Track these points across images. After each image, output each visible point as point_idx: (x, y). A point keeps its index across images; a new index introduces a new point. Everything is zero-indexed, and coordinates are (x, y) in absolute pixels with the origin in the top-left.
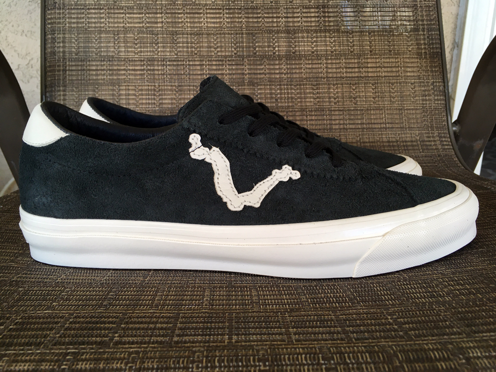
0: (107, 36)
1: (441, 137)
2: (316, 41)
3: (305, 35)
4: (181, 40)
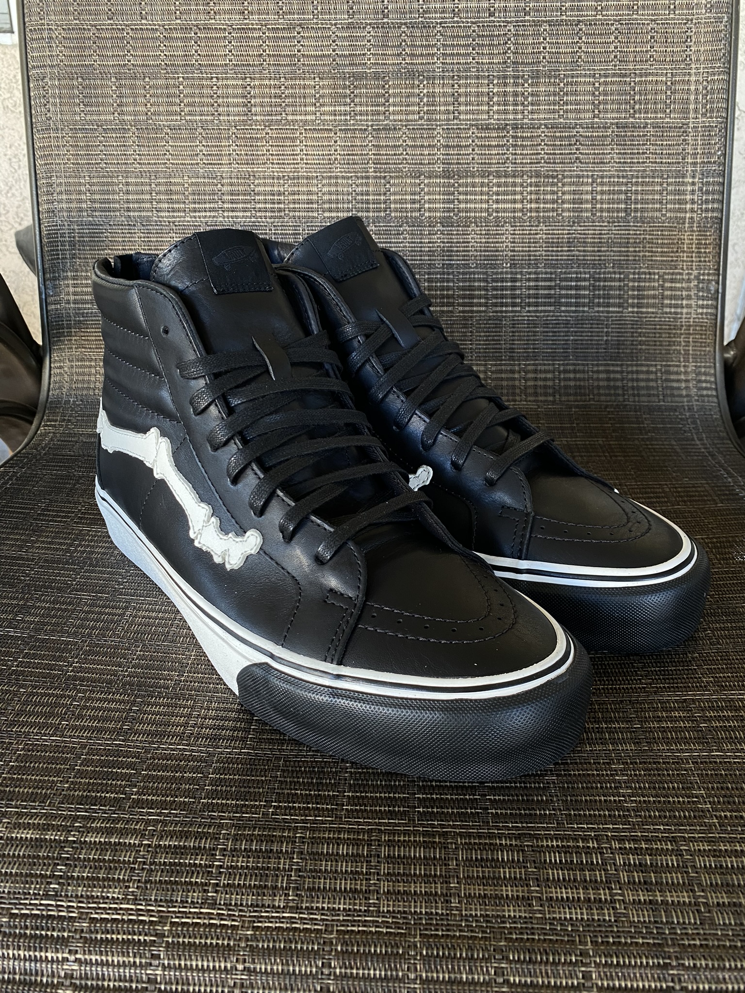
1: (699, 373)
2: (498, 194)
3: (477, 181)
4: (261, 189)
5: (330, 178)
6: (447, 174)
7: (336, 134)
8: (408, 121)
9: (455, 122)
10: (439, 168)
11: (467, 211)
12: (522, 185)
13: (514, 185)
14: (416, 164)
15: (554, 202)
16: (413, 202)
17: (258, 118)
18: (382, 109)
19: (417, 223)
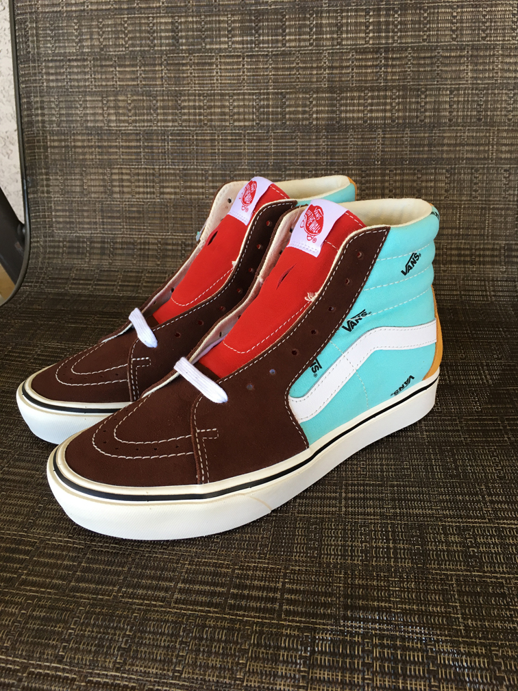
0: (94, 99)
2: (372, 105)
3: (355, 95)
4: (186, 104)
5: (239, 94)
6: (331, 90)
7: (244, 59)
8: (301, 47)
9: (338, 47)
10: (325, 85)
11: (346, 119)
12: (391, 98)
13: (385, 97)
14: (306, 82)
15: (417, 110)
16: (304, 112)
17: (184, 48)
18: (280, 38)
19: (307, 130)
